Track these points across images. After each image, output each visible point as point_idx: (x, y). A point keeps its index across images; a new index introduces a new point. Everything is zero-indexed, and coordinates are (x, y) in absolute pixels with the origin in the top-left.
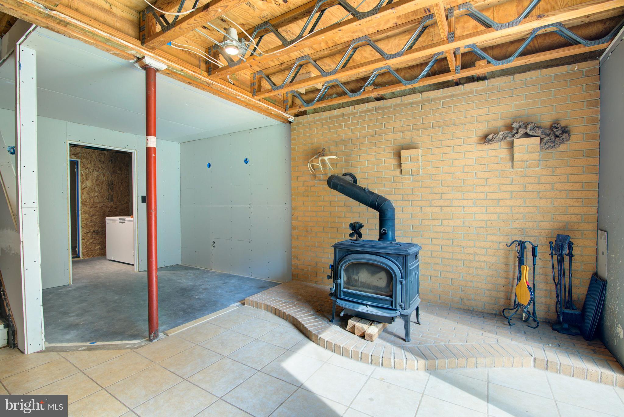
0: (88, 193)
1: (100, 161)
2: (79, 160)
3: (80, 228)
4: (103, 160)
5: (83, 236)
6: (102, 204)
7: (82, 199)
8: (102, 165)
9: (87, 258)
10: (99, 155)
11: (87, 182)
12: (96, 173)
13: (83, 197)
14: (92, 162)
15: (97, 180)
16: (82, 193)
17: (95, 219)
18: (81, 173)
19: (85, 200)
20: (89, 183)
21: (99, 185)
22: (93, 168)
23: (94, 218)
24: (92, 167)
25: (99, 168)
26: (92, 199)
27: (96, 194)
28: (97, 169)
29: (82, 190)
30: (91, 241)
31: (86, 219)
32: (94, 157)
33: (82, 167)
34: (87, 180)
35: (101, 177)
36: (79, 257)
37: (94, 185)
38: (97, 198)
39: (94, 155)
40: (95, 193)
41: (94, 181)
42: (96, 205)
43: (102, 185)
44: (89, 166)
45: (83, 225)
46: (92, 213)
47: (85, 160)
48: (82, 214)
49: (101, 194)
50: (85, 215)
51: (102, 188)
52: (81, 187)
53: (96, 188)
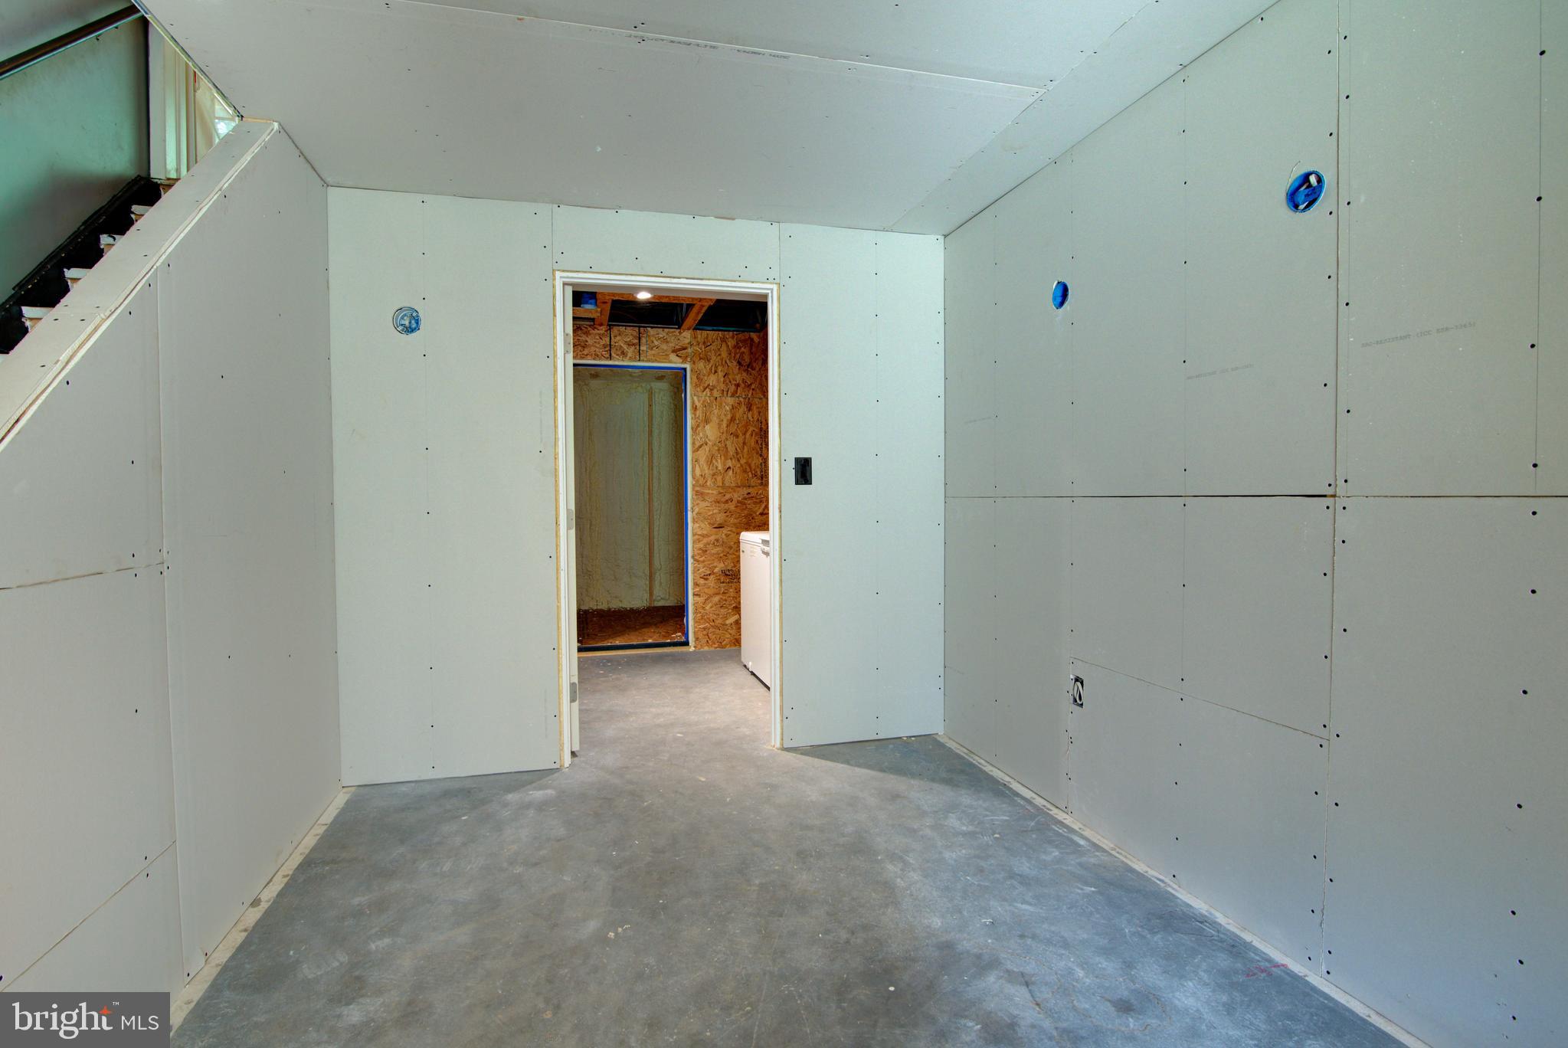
0: (710, 461)
1: (739, 363)
2: (688, 366)
3: (690, 561)
4: (747, 359)
5: (696, 584)
6: (745, 491)
7: (694, 478)
8: (744, 374)
9: (706, 648)
10: (736, 347)
11: (708, 427)
12: (730, 400)
13: (698, 472)
14: (720, 369)
15: (733, 419)
16: (696, 461)
17: (727, 535)
18: (693, 403)
19: (701, 481)
20: (711, 432)
21: (737, 437)
22: (722, 386)
23: (724, 531)
24: (718, 381)
25: (738, 385)
26: (719, 478)
27: (729, 463)
28: (733, 388)
29: (695, 451)
30: (716, 599)
31: (703, 536)
32: (724, 354)
33: (696, 386)
34: (707, 421)
35: (741, 410)
36: (686, 643)
37: (724, 438)
38: (730, 472)
39: (724, 347)
40: (726, 459)
41: (724, 425)
42: (728, 496)
43: (745, 434)
44: (712, 380)
45: (696, 552)
46: (720, 518)
47: (701, 365)
48: (694, 521)
49: (743, 461)
50: (703, 525)
51: (744, 443)
52: (693, 443)
53: (729, 443)
